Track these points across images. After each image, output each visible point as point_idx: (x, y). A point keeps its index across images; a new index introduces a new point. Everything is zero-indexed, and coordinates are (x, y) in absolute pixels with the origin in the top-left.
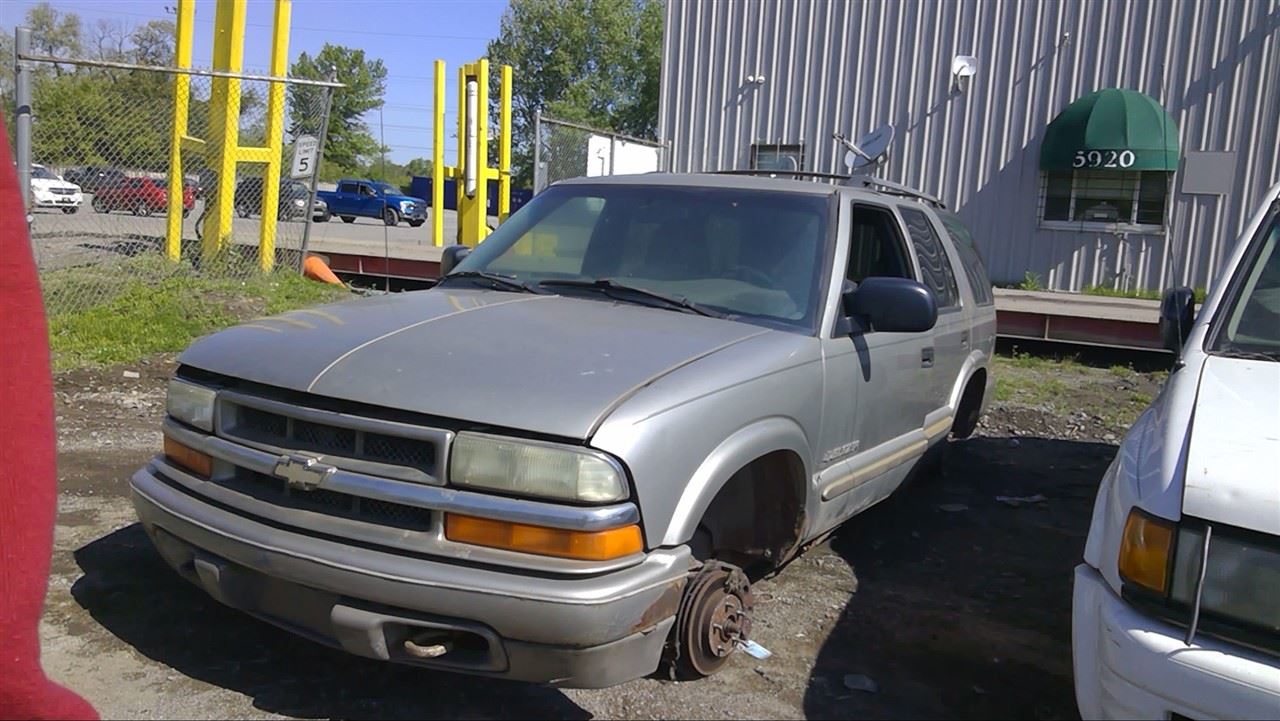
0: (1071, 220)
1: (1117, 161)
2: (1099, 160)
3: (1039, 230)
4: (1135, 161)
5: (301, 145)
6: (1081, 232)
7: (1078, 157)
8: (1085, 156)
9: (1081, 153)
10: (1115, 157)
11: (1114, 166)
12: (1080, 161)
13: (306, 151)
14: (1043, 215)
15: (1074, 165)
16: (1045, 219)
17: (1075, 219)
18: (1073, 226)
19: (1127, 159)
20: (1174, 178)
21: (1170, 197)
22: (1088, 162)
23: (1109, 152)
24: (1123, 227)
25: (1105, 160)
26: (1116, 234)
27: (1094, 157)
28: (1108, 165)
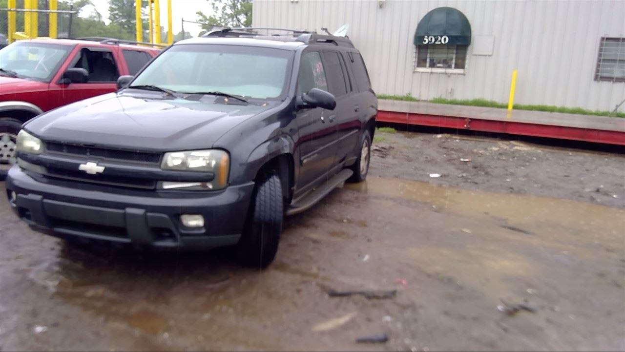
0: (428, 67)
1: (440, 41)
2: (433, 40)
3: (414, 72)
4: (449, 40)
6: (432, 72)
7: (425, 39)
8: (428, 38)
9: (426, 37)
10: (440, 38)
11: (439, 43)
12: (425, 41)
14: (416, 65)
15: (424, 43)
16: (417, 67)
18: (429, 70)
19: (445, 40)
20: (470, 48)
21: (468, 57)
22: (429, 42)
23: (437, 36)
24: (449, 71)
25: (436, 40)
26: (446, 73)
27: (431, 39)
28: (437, 43)
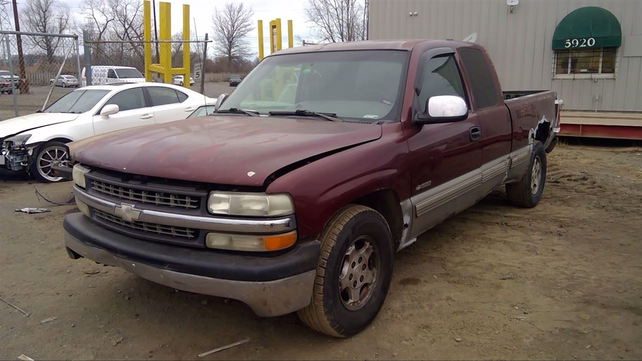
0: (569, 73)
1: (586, 43)
2: (577, 43)
3: (553, 80)
4: (596, 42)
5: (196, 67)
6: (574, 79)
7: (567, 43)
8: (571, 42)
9: (569, 40)
10: (585, 41)
11: (585, 46)
12: (568, 45)
13: (198, 69)
14: (555, 71)
15: (566, 46)
16: (556, 74)
17: (571, 73)
18: (571, 76)
19: (591, 42)
20: (620, 49)
21: (618, 59)
22: (572, 45)
23: (582, 39)
24: (595, 76)
25: (580, 43)
26: (591, 79)
27: (575, 42)
28: (582, 46)
